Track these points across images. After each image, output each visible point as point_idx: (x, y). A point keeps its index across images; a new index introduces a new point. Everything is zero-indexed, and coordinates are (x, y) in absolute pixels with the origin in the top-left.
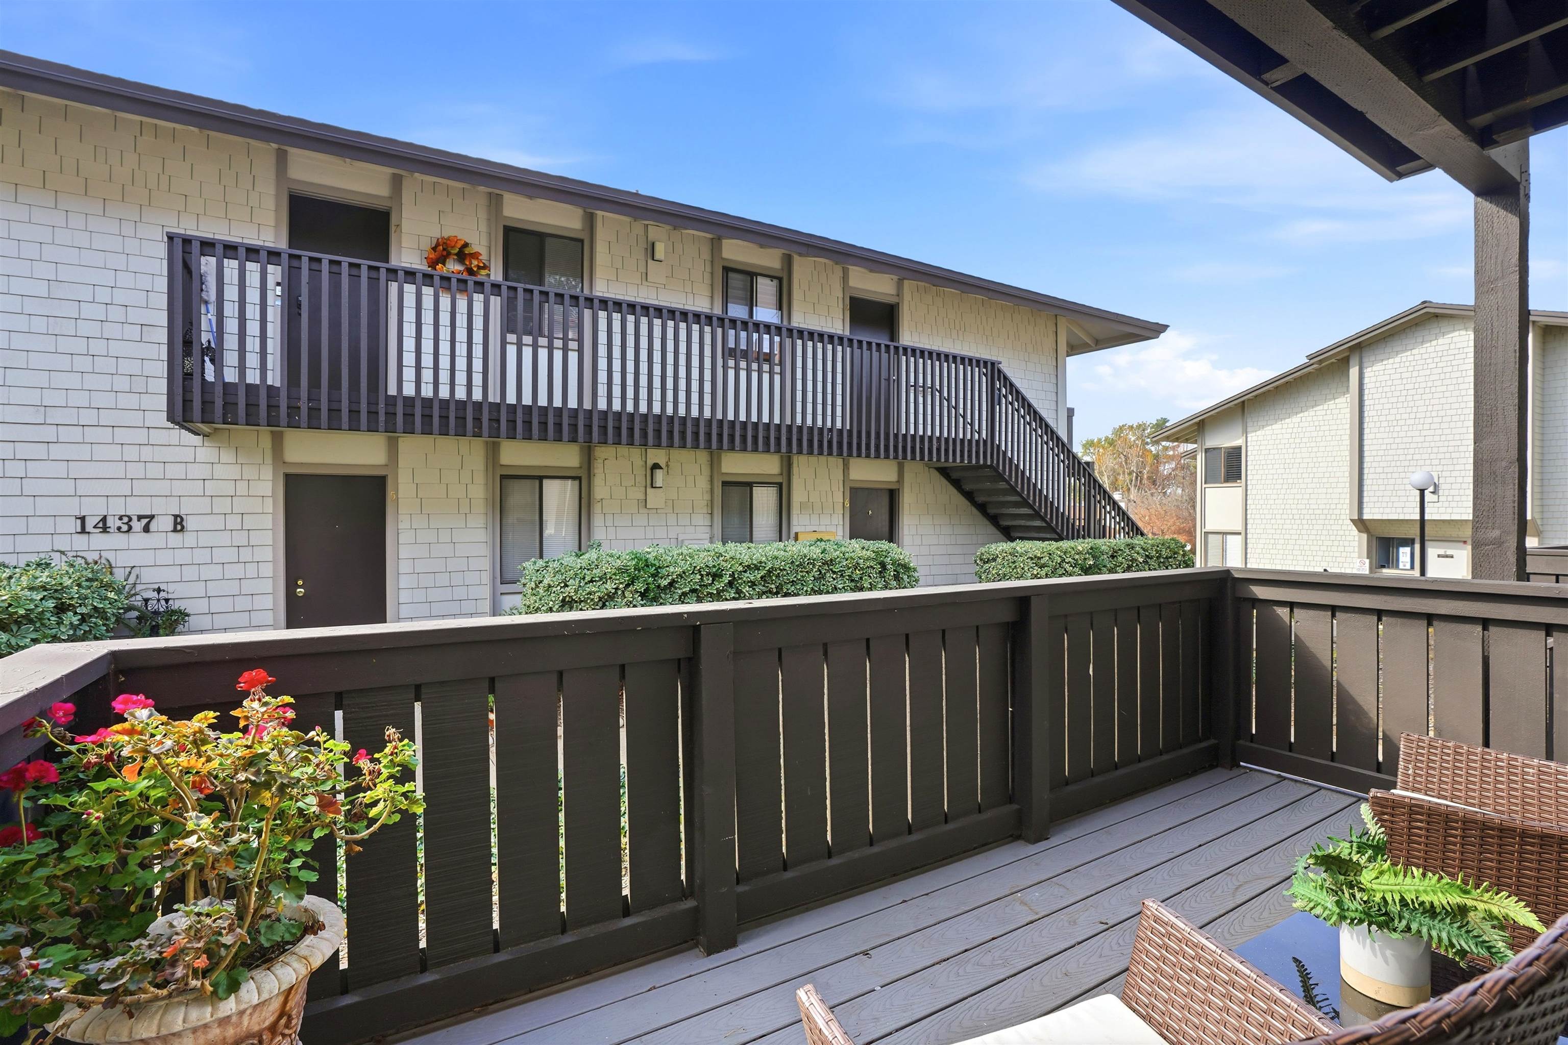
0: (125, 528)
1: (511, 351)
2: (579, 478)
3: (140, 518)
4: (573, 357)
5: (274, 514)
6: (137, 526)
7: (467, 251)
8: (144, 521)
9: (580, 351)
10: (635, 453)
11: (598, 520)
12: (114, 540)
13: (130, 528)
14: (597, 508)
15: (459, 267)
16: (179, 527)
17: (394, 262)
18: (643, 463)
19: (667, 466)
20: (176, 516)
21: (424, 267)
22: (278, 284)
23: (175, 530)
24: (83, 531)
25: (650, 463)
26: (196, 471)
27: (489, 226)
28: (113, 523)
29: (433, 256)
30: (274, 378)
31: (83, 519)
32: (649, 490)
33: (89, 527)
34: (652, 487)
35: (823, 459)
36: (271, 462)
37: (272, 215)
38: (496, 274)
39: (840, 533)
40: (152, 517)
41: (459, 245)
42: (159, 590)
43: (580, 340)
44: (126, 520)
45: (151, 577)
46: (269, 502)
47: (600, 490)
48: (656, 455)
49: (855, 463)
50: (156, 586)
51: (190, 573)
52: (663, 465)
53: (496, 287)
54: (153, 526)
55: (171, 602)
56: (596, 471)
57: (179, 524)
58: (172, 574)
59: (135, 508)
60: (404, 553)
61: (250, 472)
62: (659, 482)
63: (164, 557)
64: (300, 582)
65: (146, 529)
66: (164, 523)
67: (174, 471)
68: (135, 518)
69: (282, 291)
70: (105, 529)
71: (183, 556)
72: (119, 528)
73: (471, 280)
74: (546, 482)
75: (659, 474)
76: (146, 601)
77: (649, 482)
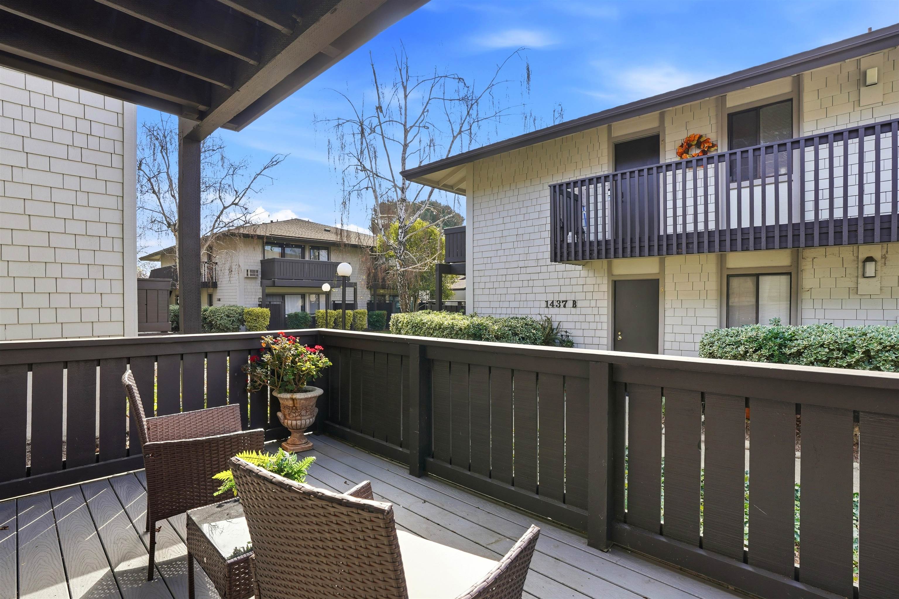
0: (558, 306)
1: (734, 194)
2: (790, 274)
3: (563, 302)
4: (783, 188)
5: (608, 299)
6: (562, 305)
7: (702, 140)
8: (564, 303)
9: (790, 182)
10: (845, 251)
11: (807, 305)
12: (555, 310)
13: (560, 306)
14: (806, 296)
15: (698, 151)
16: (575, 305)
17: (662, 162)
18: (855, 257)
20: (574, 301)
21: (677, 159)
22: (609, 190)
23: (573, 307)
24: (547, 307)
25: (862, 256)
26: (581, 281)
27: (717, 118)
28: (555, 303)
29: (681, 150)
30: (608, 236)
31: (547, 302)
32: (861, 280)
33: (549, 306)
34: (864, 276)
36: (607, 275)
37: (606, 158)
38: (723, 148)
40: (566, 301)
41: (696, 139)
42: (566, 332)
43: (790, 173)
44: (559, 302)
45: (565, 326)
46: (606, 294)
47: (810, 281)
48: (870, 251)
50: (565, 330)
51: (578, 326)
53: (721, 157)
54: (567, 306)
55: (569, 337)
56: (805, 266)
57: (574, 302)
58: (571, 325)
59: (562, 298)
60: (668, 321)
61: (599, 281)
63: (570, 318)
64: (619, 333)
65: (565, 306)
66: (570, 304)
67: (574, 281)
68: (561, 301)
69: (611, 193)
70: (553, 306)
71: (576, 318)
72: (557, 306)
73: (705, 157)
74: (761, 278)
76: (562, 336)
77: (860, 273)
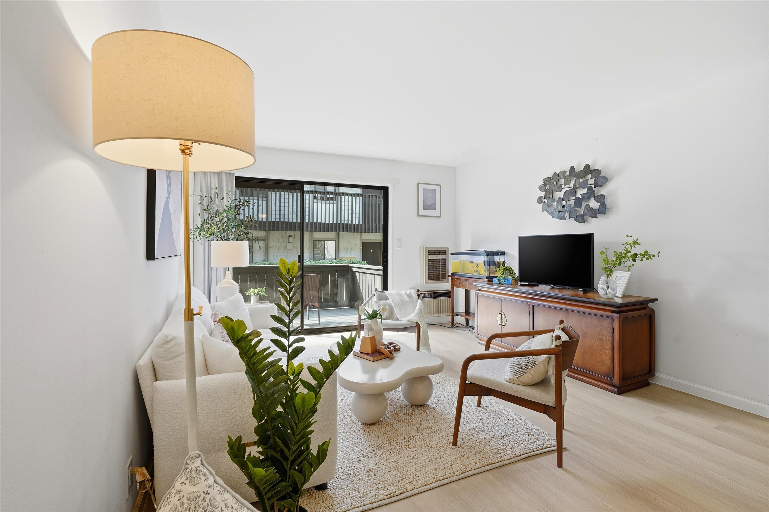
2: (265, 240)
10: (284, 233)
11: (271, 253)
14: (270, 250)
18: (286, 235)
19: (294, 236)
25: (288, 235)
32: (288, 244)
34: (289, 243)
35: (352, 233)
39: (359, 257)
47: (272, 243)
48: (289, 233)
49: (364, 234)
52: (292, 235)
56: (270, 238)
62: (291, 241)
75: (291, 238)
77: (288, 241)
